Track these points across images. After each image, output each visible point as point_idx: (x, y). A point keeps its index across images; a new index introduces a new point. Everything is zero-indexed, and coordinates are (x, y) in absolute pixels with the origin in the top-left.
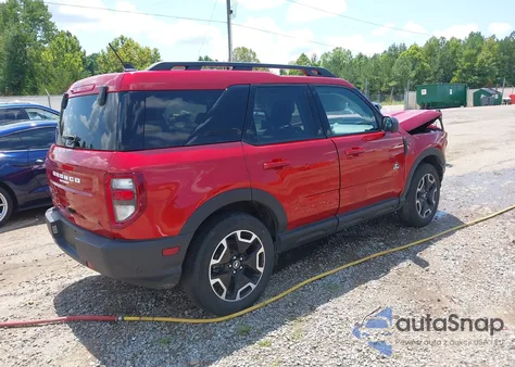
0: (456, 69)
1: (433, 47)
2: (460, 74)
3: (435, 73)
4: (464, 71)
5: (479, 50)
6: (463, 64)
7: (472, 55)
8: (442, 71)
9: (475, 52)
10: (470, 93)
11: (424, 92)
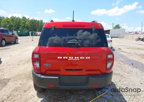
0: (20, 26)
1: (13, 19)
2: (22, 27)
3: (15, 26)
4: (23, 26)
5: (26, 22)
6: (22, 25)
7: (24, 23)
8: (16, 26)
9: (25, 22)
10: (30, 32)
11: (19, 31)
